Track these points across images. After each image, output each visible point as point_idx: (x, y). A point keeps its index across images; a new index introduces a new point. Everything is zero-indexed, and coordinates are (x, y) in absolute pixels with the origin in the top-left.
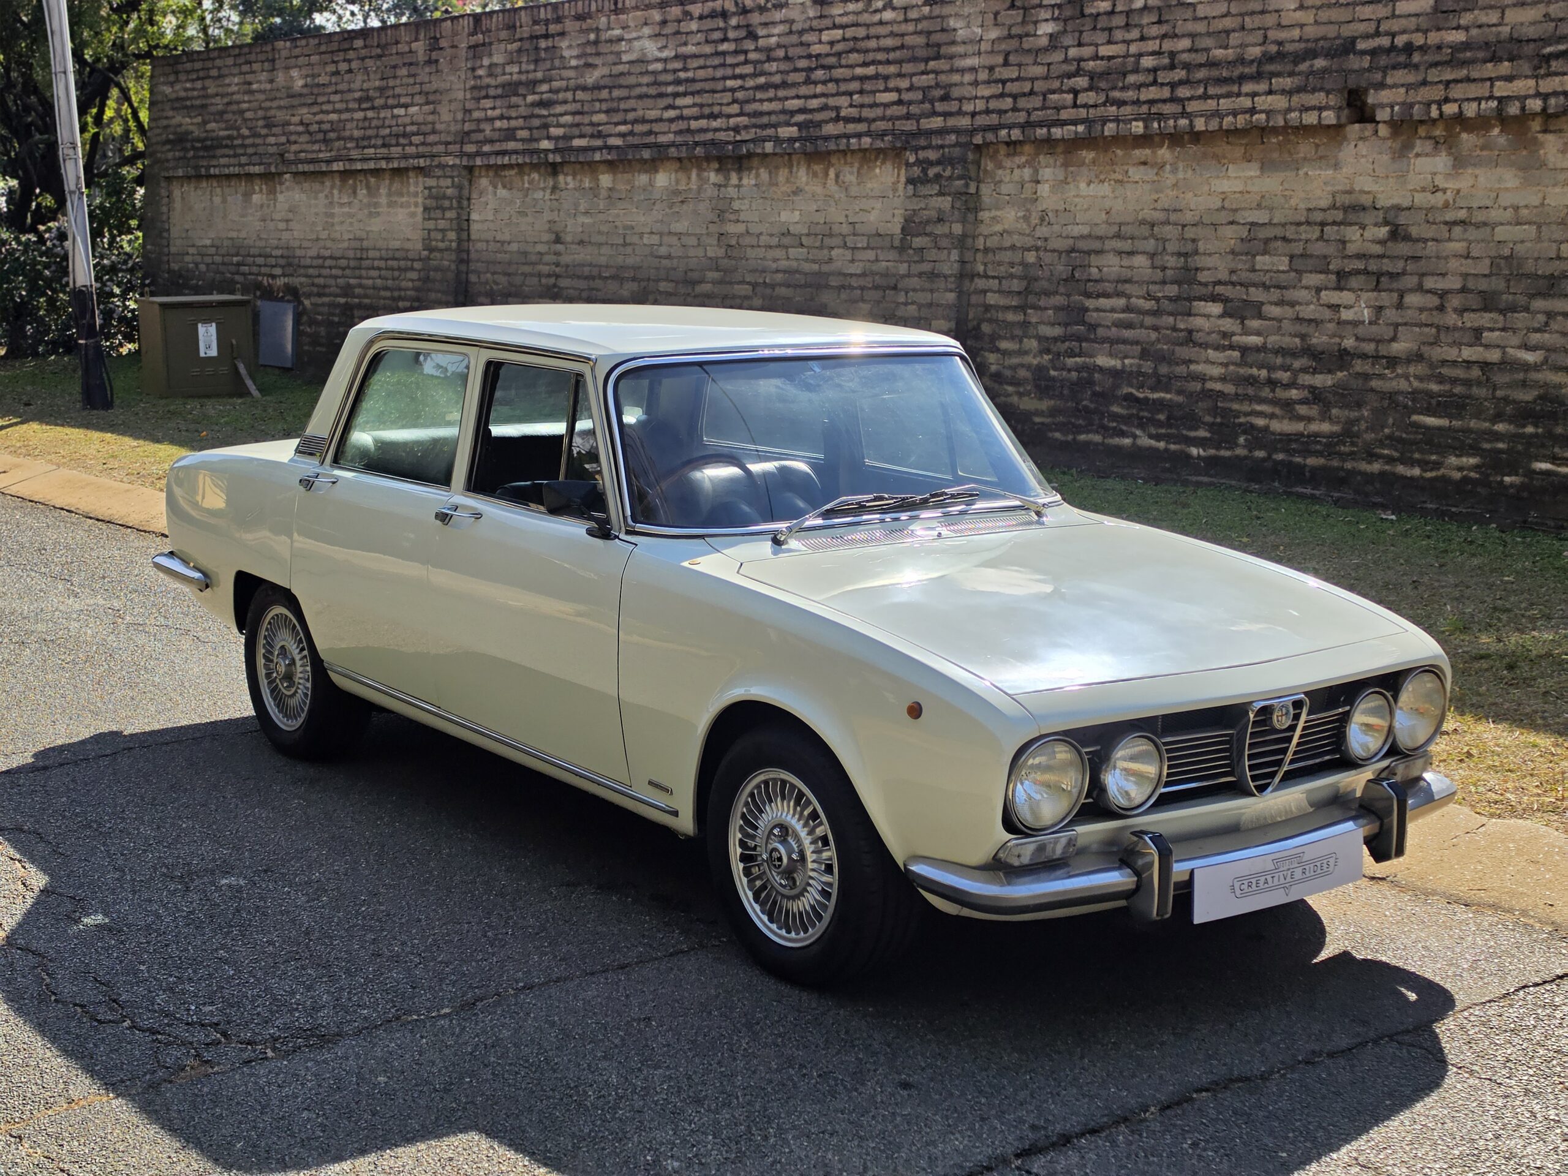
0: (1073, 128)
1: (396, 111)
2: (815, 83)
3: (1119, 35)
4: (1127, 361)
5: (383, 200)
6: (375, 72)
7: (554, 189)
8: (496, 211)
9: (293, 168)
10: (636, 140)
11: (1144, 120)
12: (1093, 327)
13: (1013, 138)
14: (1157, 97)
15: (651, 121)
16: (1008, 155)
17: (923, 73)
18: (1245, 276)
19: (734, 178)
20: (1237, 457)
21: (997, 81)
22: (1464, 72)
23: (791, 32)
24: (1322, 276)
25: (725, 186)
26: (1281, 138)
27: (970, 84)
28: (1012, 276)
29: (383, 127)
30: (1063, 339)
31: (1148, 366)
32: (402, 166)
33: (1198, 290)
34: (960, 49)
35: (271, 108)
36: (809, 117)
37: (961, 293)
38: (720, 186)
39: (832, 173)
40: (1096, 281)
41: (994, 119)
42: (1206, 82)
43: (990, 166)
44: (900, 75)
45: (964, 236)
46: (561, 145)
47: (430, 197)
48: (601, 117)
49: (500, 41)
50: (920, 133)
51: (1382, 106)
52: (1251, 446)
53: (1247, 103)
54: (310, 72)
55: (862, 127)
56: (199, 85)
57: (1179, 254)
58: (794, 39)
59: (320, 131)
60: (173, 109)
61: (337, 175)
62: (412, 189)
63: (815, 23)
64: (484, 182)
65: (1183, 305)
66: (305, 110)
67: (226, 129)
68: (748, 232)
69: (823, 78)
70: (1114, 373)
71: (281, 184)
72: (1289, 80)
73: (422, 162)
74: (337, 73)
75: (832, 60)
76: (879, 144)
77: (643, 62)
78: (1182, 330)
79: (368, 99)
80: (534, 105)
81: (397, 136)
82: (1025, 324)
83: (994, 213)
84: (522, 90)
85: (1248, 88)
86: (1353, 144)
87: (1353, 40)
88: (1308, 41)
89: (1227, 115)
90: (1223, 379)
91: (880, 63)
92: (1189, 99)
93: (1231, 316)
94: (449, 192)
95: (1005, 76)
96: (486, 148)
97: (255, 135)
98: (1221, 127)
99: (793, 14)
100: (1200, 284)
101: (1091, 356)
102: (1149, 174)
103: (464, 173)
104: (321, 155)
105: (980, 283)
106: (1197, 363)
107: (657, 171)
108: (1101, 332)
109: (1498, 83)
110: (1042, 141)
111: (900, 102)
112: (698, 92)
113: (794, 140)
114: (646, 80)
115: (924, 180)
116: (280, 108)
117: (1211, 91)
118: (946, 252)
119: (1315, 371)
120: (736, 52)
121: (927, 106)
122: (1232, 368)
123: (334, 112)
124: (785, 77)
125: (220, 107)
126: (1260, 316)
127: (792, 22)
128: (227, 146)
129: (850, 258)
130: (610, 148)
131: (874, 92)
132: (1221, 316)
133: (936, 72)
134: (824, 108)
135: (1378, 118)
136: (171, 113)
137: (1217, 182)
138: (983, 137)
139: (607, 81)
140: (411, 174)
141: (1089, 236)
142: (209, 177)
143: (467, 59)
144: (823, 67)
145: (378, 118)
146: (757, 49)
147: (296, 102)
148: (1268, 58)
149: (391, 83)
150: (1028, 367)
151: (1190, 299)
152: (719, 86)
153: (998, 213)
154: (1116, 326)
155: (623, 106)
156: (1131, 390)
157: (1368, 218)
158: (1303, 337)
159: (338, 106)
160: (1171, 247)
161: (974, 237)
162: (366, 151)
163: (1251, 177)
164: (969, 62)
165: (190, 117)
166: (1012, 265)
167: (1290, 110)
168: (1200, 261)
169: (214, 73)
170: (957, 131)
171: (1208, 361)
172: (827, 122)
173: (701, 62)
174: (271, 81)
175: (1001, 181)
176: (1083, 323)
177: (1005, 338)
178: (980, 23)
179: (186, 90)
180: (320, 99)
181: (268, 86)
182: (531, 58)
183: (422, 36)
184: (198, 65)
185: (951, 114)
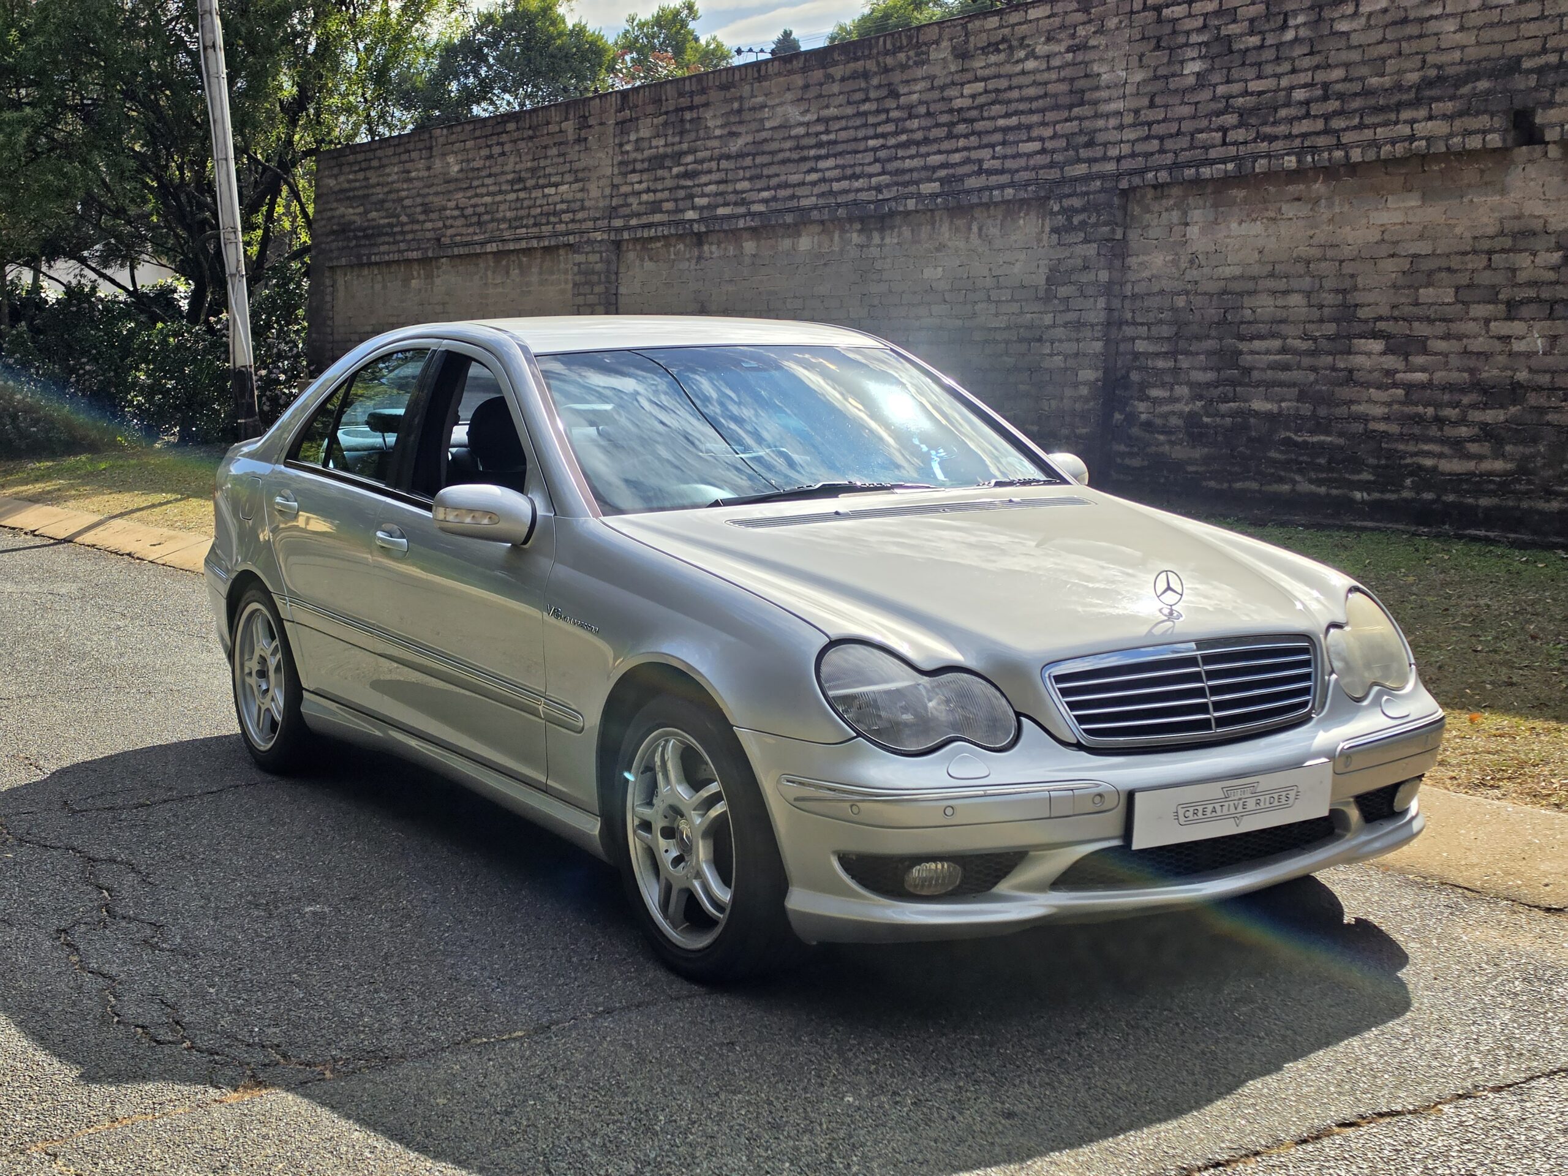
0: (1222, 166)
1: (546, 191)
2: (958, 137)
3: (1269, 69)
4: (1283, 404)
5: (534, 279)
6: (527, 153)
7: (700, 258)
8: (643, 284)
9: (449, 252)
10: (779, 206)
11: (1297, 155)
12: (1247, 371)
13: (1160, 181)
14: (1312, 129)
15: (794, 186)
16: (1156, 198)
17: (1066, 120)
18: (1407, 310)
19: (876, 238)
20: (1405, 500)
21: (1142, 124)
23: (932, 88)
24: (1491, 307)
25: (868, 246)
26: (1443, 165)
27: (1114, 128)
28: (1161, 322)
29: (534, 206)
30: (1216, 384)
31: (1306, 409)
32: (553, 243)
33: (1357, 328)
34: (1104, 94)
35: (429, 194)
36: (951, 171)
37: (1108, 342)
38: (862, 246)
39: (975, 228)
40: (1249, 323)
41: (1139, 162)
42: (1361, 112)
43: (1137, 210)
44: (1044, 124)
45: (1111, 282)
46: (705, 214)
47: (579, 272)
48: (745, 185)
49: (646, 116)
50: (1063, 181)
51: (1552, 126)
52: (1417, 488)
53: (1406, 130)
54: (465, 157)
55: (1004, 179)
56: (361, 175)
57: (1337, 291)
58: (936, 94)
59: (475, 214)
60: (337, 200)
61: (490, 257)
62: (562, 266)
63: (957, 78)
64: (631, 255)
65: (1342, 343)
66: (460, 195)
67: (387, 217)
68: (890, 291)
69: (966, 131)
70: (1270, 417)
71: (438, 268)
72: (1450, 104)
73: (571, 239)
74: (490, 157)
75: (974, 113)
76: (1023, 195)
77: (785, 127)
78: (1342, 370)
79: (520, 180)
80: (678, 176)
81: (548, 214)
82: (1176, 370)
83: (1141, 258)
84: (668, 163)
85: (1406, 115)
86: (1521, 167)
87: (1518, 59)
88: (1470, 62)
89: (1385, 144)
90: (1386, 419)
91: (1022, 112)
92: (1344, 130)
93: (1394, 354)
94: (599, 267)
95: (1151, 118)
96: (634, 222)
97: (413, 222)
98: (1379, 156)
99: (937, 70)
100: (1360, 320)
101: (1245, 401)
102: (1304, 210)
103: (612, 248)
104: (476, 238)
105: (1129, 331)
106: (1359, 403)
107: (800, 236)
108: (1256, 375)
110: (1190, 181)
111: (1043, 151)
112: (840, 154)
113: (937, 195)
114: (788, 144)
115: (1069, 228)
116: (437, 194)
117: (1368, 120)
118: (1092, 299)
119: (1486, 406)
120: (878, 112)
121: (1071, 153)
122: (1395, 407)
123: (488, 194)
124: (927, 133)
125: (380, 196)
126: (1425, 351)
127: (934, 77)
128: (387, 234)
129: (993, 312)
130: (753, 215)
131: (1017, 143)
132: (1384, 353)
133: (1080, 119)
134: (967, 161)
135: (1547, 139)
136: (335, 205)
137: (1375, 214)
138: (1129, 181)
139: (751, 149)
140: (562, 252)
141: (1242, 277)
142: (370, 264)
143: (615, 136)
144: (965, 121)
145: (530, 198)
146: (898, 108)
147: (452, 186)
148: (1429, 83)
149: (542, 163)
150: (1180, 415)
151: (1349, 337)
152: (861, 146)
153: (1146, 258)
154: (1272, 369)
155: (766, 172)
156: (1288, 434)
157: (1539, 244)
158: (1472, 371)
159: (492, 189)
160: (1328, 284)
161: (1122, 284)
162: (518, 231)
163: (1412, 207)
164: (1113, 106)
165: (353, 208)
166: (1161, 310)
167: (1451, 135)
168: (1359, 297)
169: (375, 163)
170: (1102, 177)
171: (1369, 401)
172: (969, 176)
173: (843, 123)
174: (429, 168)
175: (1149, 226)
176: (1237, 367)
177: (1154, 386)
178: (1124, 66)
179: (349, 181)
180: (475, 183)
181: (426, 174)
182: (676, 131)
183: (571, 116)
184: (360, 157)
185: (1095, 160)
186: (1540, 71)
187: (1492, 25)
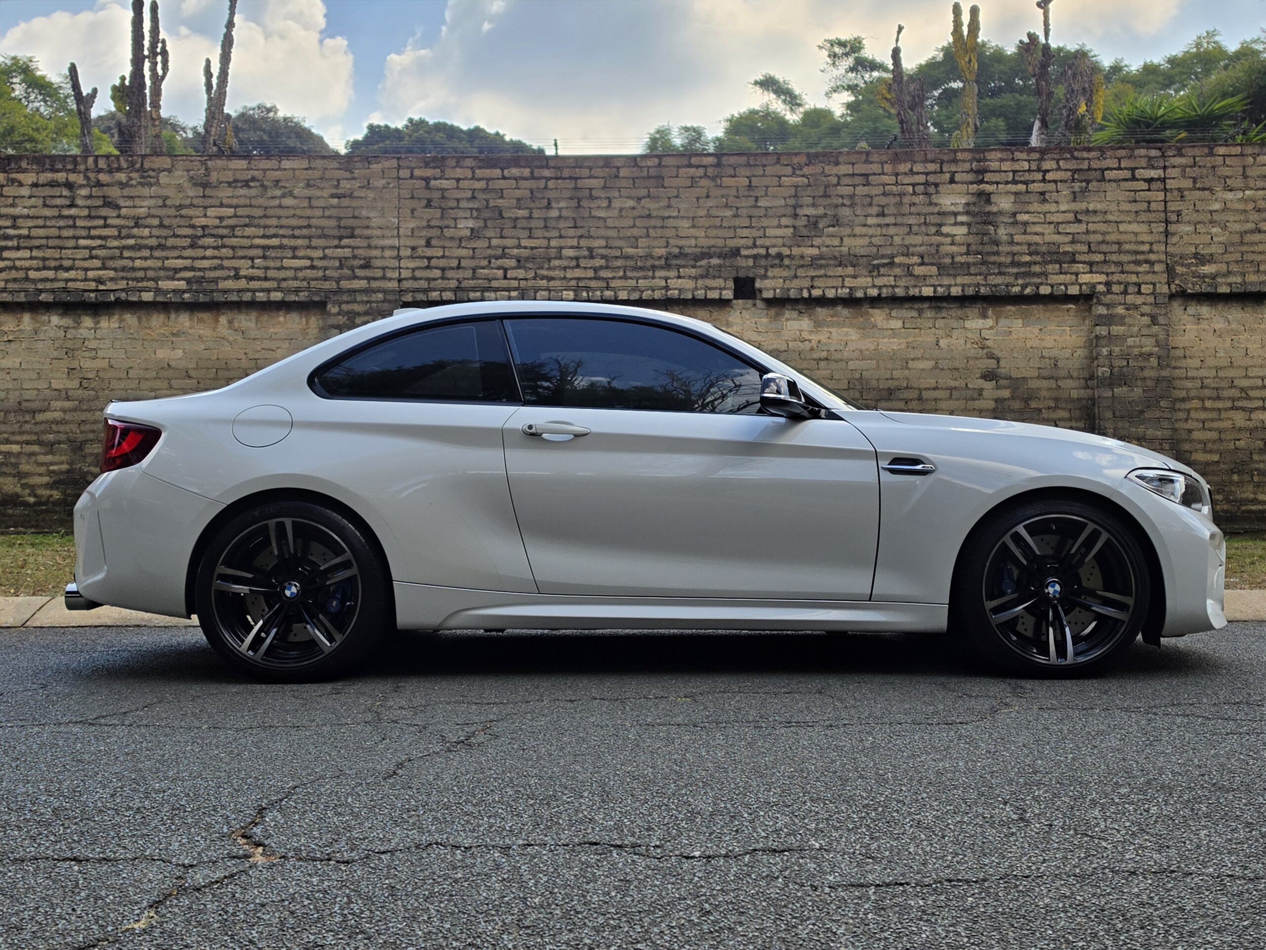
0: (506, 293)
2: (205, 248)
11: (574, 291)
13: (444, 298)
14: (583, 276)
17: (336, 247)
19: (87, 322)
21: (421, 258)
22: (822, 272)
23: (165, 206)
27: (392, 258)
34: (378, 232)
36: (201, 274)
38: (67, 328)
39: (223, 320)
41: (423, 284)
42: (624, 268)
44: (309, 247)
50: (339, 291)
51: (768, 289)
53: (663, 283)
55: (269, 284)
58: (172, 211)
63: (197, 201)
69: (215, 244)
72: (693, 270)
75: (225, 232)
85: (660, 273)
86: (738, 311)
88: (703, 247)
91: (284, 236)
92: (614, 278)
95: (430, 254)
98: (641, 297)
99: (170, 192)
109: (847, 279)
111: (312, 267)
112: (38, 247)
113: (184, 292)
117: (629, 274)
120: (90, 217)
121: (346, 271)
124: (163, 241)
127: (166, 198)
131: (280, 258)
133: (353, 248)
134: (219, 268)
135: (760, 297)
138: (413, 296)
144: (213, 236)
146: (119, 216)
148: (673, 256)
152: (70, 243)
164: (387, 242)
167: (696, 289)
170: (384, 291)
172: (225, 279)
173: (40, 222)
178: (395, 215)
185: (375, 279)
186: (755, 257)
187: (716, 227)
